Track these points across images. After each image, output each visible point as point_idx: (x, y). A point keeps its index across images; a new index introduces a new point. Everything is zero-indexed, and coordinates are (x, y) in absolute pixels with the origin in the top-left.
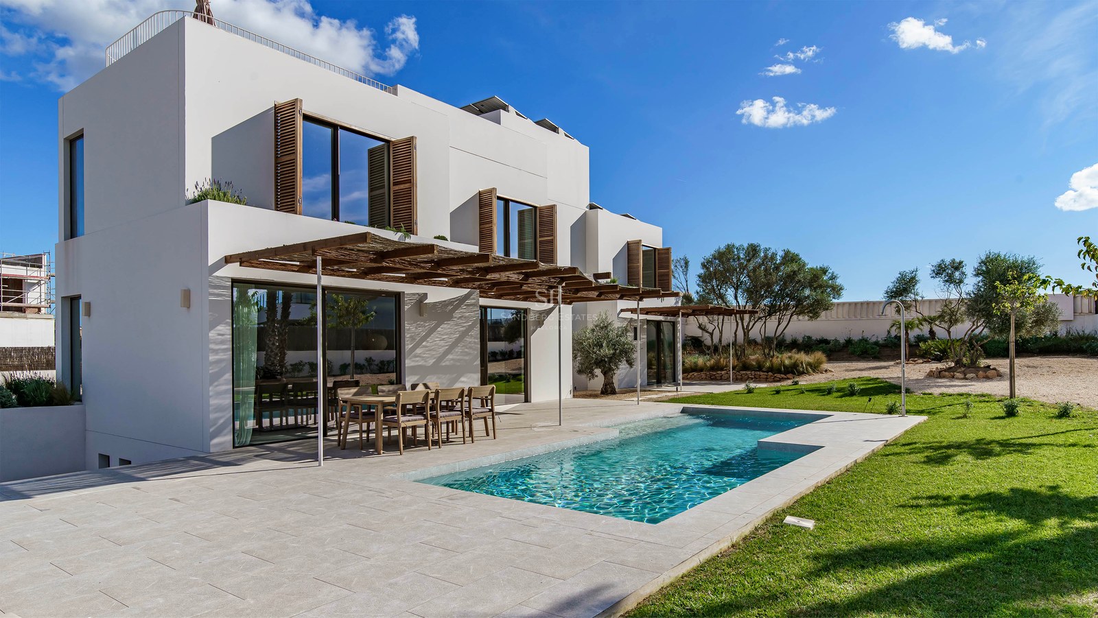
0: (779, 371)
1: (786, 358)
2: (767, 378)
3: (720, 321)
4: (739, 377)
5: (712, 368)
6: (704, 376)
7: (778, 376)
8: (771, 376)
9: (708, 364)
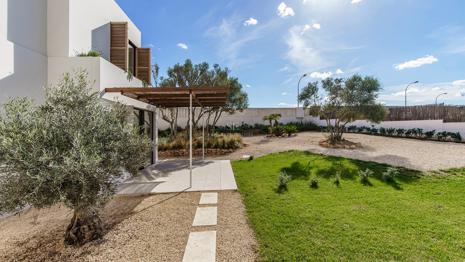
0: (223, 147)
1: (227, 138)
2: (216, 153)
3: (176, 112)
4: (196, 153)
5: (174, 148)
6: (169, 154)
7: (224, 150)
8: (219, 151)
9: (171, 145)
